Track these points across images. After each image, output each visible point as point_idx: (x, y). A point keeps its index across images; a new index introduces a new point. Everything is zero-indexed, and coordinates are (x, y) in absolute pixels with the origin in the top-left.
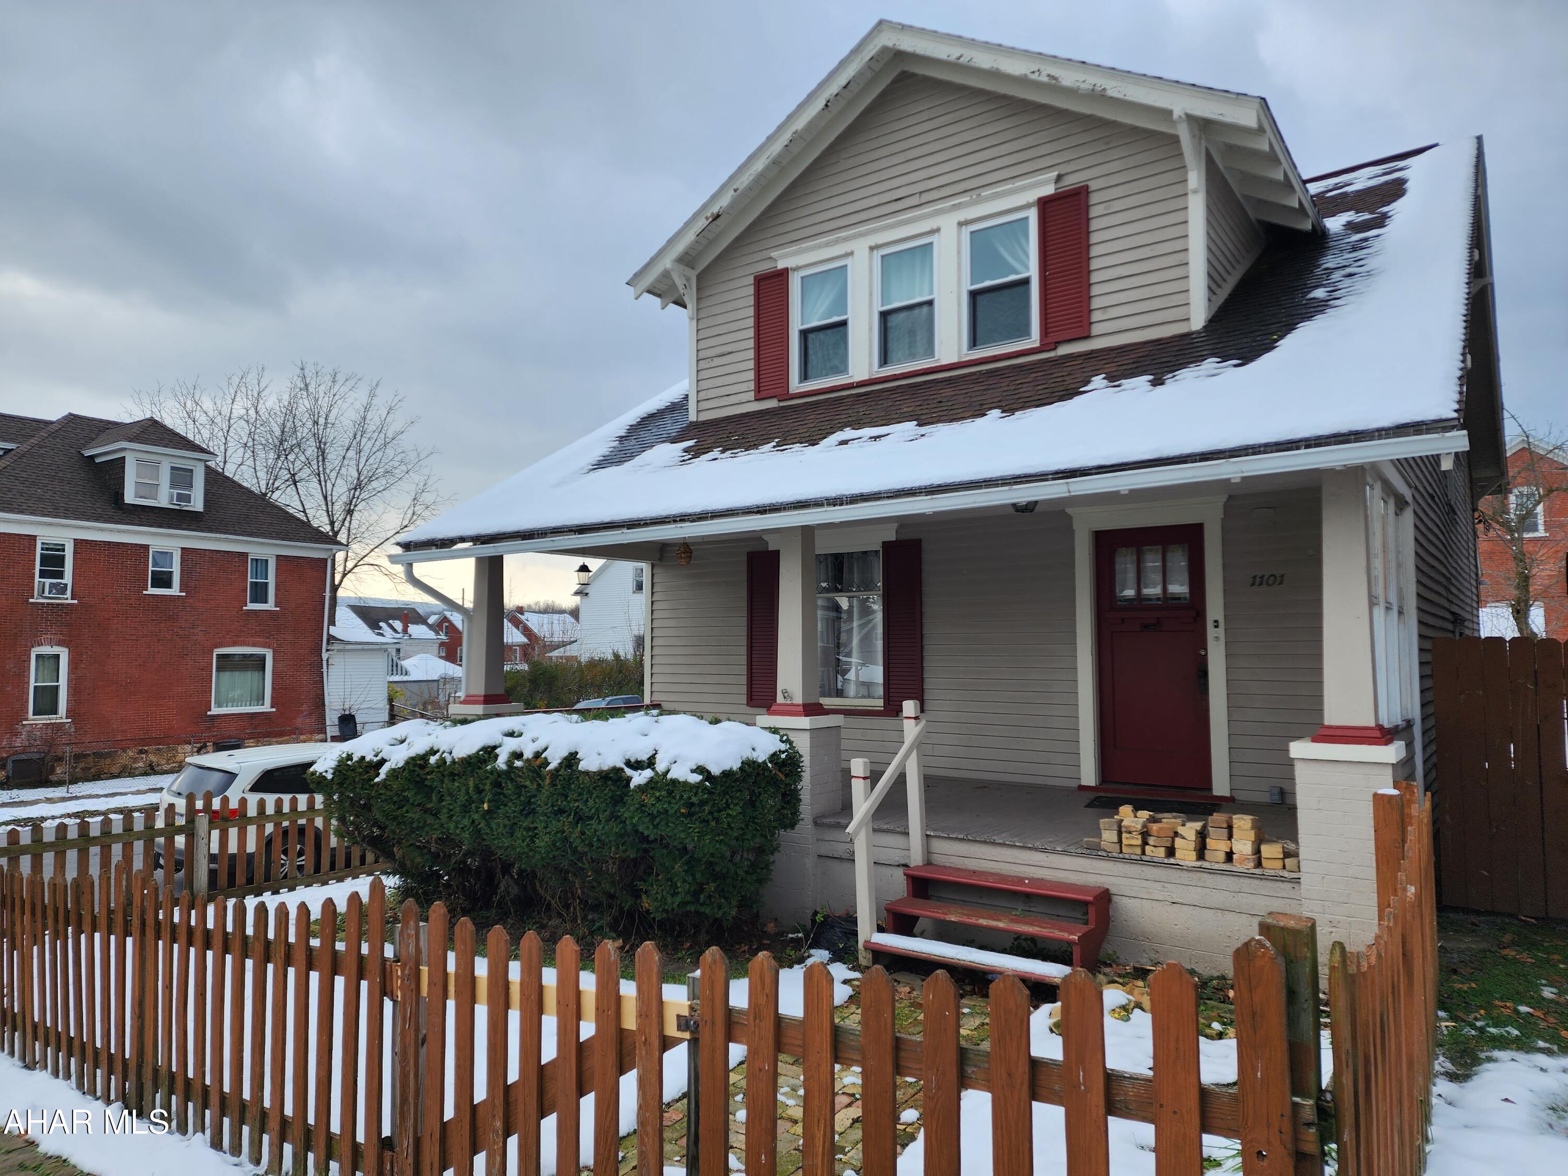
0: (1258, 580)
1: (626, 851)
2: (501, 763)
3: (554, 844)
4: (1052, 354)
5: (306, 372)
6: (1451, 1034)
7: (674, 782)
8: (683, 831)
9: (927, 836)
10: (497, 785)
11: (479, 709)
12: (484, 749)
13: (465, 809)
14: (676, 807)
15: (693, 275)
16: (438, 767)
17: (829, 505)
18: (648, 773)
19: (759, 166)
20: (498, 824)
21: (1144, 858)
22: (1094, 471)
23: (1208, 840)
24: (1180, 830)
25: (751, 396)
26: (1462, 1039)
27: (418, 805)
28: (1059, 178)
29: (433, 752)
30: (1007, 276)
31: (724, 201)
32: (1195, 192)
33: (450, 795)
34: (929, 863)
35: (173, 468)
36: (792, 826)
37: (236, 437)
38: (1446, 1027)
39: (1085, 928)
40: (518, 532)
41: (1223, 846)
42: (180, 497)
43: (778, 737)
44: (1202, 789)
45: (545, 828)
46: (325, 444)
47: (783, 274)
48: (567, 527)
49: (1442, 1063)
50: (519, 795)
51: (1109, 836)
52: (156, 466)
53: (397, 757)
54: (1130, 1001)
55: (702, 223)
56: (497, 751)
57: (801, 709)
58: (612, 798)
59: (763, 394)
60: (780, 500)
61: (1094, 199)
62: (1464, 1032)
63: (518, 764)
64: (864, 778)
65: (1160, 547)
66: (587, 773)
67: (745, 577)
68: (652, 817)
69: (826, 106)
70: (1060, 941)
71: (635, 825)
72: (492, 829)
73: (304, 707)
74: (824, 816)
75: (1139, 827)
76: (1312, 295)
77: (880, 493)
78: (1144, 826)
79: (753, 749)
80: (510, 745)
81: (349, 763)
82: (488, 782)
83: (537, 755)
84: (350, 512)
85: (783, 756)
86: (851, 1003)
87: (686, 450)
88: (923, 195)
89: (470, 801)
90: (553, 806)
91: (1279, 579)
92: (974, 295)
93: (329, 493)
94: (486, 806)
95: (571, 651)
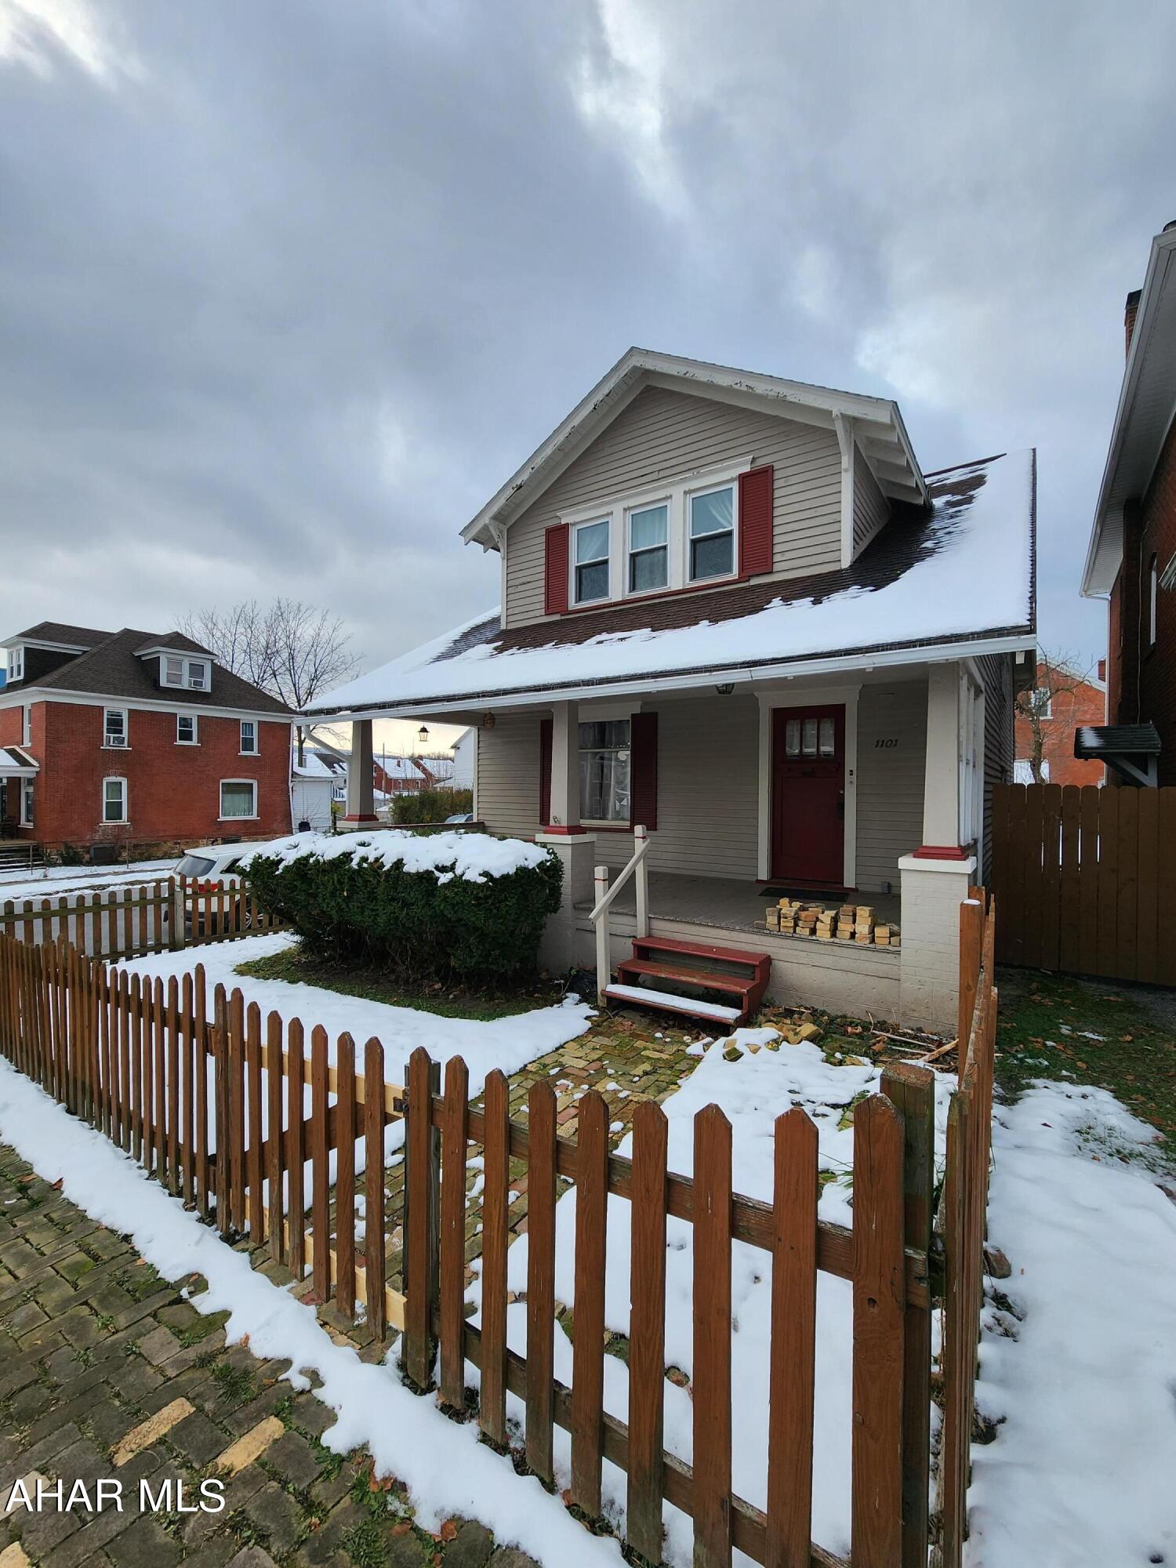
0: (880, 743)
1: (438, 927)
2: (354, 864)
3: (389, 920)
4: (746, 584)
5: (282, 605)
6: (1000, 1063)
7: (468, 882)
8: (474, 916)
9: (649, 917)
10: (352, 879)
11: (355, 825)
12: (344, 854)
13: (333, 895)
14: (468, 900)
15: (505, 529)
16: (315, 866)
17: (584, 685)
18: (450, 875)
19: (549, 451)
20: (354, 906)
21: (795, 935)
22: (769, 662)
23: (839, 924)
24: (821, 916)
25: (543, 612)
26: (1008, 1067)
27: (304, 891)
28: (754, 459)
29: (312, 855)
30: (717, 529)
31: (525, 477)
32: (846, 470)
33: (324, 885)
34: (650, 936)
35: (190, 664)
36: (555, 911)
37: (239, 646)
38: (997, 1057)
39: (753, 983)
40: (376, 704)
41: (849, 928)
42: (196, 683)
43: (546, 850)
44: (837, 883)
45: (384, 909)
46: (294, 650)
47: (565, 528)
48: (407, 700)
49: (997, 1089)
50: (366, 887)
51: (772, 920)
52: (179, 664)
53: (290, 858)
54: (780, 1036)
55: (510, 492)
56: (352, 856)
57: (566, 830)
58: (426, 891)
59: (551, 611)
60: (551, 682)
61: (777, 475)
62: (1009, 1062)
63: (365, 865)
64: (604, 880)
65: (816, 720)
66: (409, 874)
67: (539, 738)
68: (453, 906)
69: (595, 408)
70: (736, 993)
71: (441, 911)
72: (350, 909)
73: (278, 817)
74: (580, 903)
75: (793, 914)
76: (923, 546)
77: (620, 677)
78: (796, 913)
79: (526, 859)
80: (361, 852)
81: (260, 860)
82: (346, 877)
83: (377, 860)
84: (310, 694)
85: (548, 864)
86: (591, 1033)
87: (496, 649)
88: (661, 472)
89: (336, 889)
90: (388, 896)
91: (894, 743)
92: (694, 543)
93: (297, 682)
94: (345, 894)
95: (448, 784)
